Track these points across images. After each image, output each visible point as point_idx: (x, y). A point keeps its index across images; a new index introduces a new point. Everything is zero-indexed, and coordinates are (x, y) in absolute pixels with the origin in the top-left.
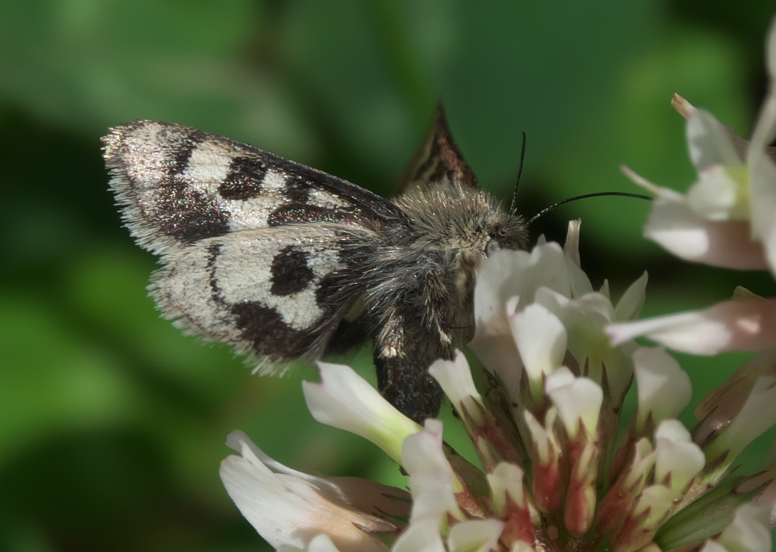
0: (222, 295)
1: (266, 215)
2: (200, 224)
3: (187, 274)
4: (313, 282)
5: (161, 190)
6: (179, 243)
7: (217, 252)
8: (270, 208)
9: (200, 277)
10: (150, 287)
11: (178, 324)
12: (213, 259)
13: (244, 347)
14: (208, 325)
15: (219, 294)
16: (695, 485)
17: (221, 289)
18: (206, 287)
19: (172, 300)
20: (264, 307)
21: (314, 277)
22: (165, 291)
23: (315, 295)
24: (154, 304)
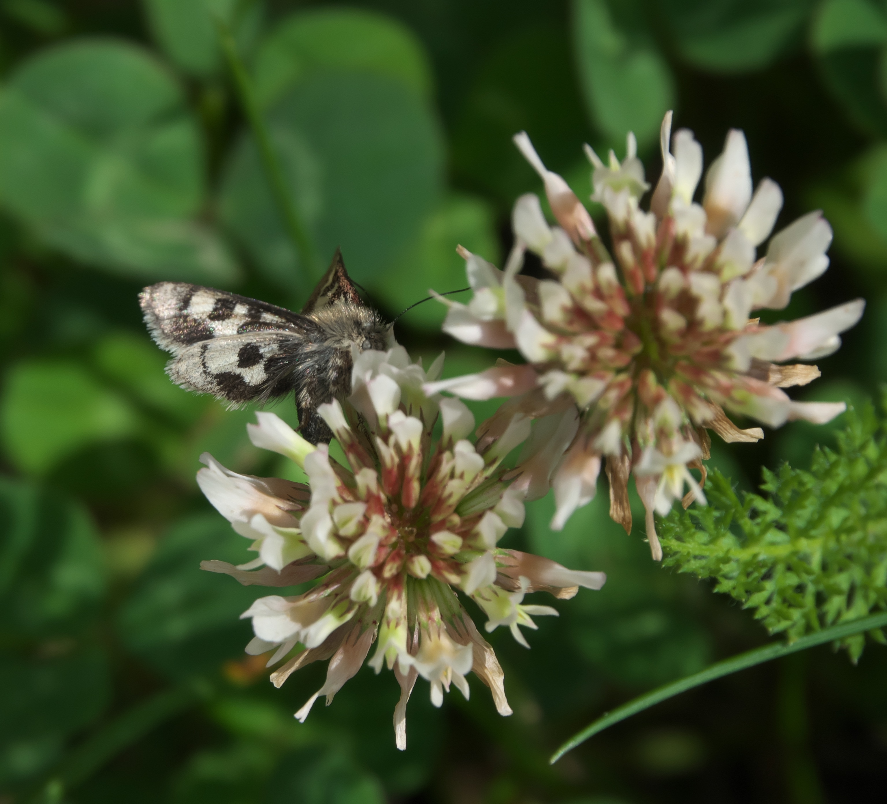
0: (209, 370)
1: (236, 328)
2: (197, 335)
3: (188, 361)
4: (263, 360)
5: (174, 319)
6: (184, 345)
7: (206, 349)
8: (238, 325)
9: (196, 362)
10: (166, 369)
11: (183, 387)
12: (204, 352)
13: (221, 395)
14: (200, 386)
15: (207, 369)
16: (478, 477)
17: (208, 367)
18: (199, 367)
19: (179, 375)
20: (233, 374)
21: (264, 357)
22: (175, 370)
23: (264, 367)
24: (169, 377)
